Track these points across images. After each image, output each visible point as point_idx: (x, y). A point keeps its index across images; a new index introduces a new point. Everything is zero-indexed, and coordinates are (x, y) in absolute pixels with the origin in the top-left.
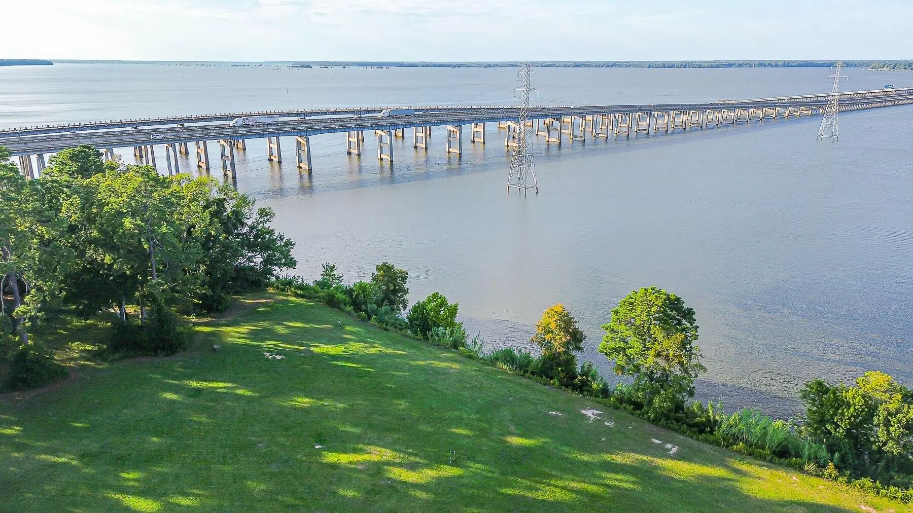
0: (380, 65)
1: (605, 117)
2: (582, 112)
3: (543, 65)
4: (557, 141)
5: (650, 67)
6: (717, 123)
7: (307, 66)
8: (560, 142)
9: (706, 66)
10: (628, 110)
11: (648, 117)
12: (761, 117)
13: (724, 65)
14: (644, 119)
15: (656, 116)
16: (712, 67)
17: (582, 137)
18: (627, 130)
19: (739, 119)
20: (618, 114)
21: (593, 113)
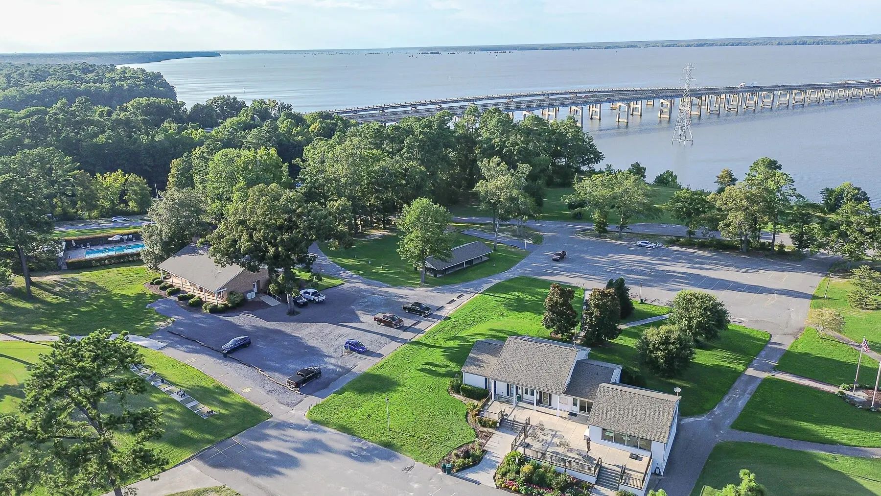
0: (503, 49)
1: (736, 96)
2: (717, 92)
3: (664, 45)
4: (698, 113)
5: (779, 44)
6: (833, 99)
7: (435, 51)
8: (700, 115)
9: (841, 42)
10: (754, 90)
11: (772, 96)
12: (874, 94)
13: (862, 41)
14: (769, 96)
15: (779, 94)
16: (848, 44)
17: (717, 111)
18: (754, 106)
19: (854, 96)
20: (747, 93)
21: (725, 93)
